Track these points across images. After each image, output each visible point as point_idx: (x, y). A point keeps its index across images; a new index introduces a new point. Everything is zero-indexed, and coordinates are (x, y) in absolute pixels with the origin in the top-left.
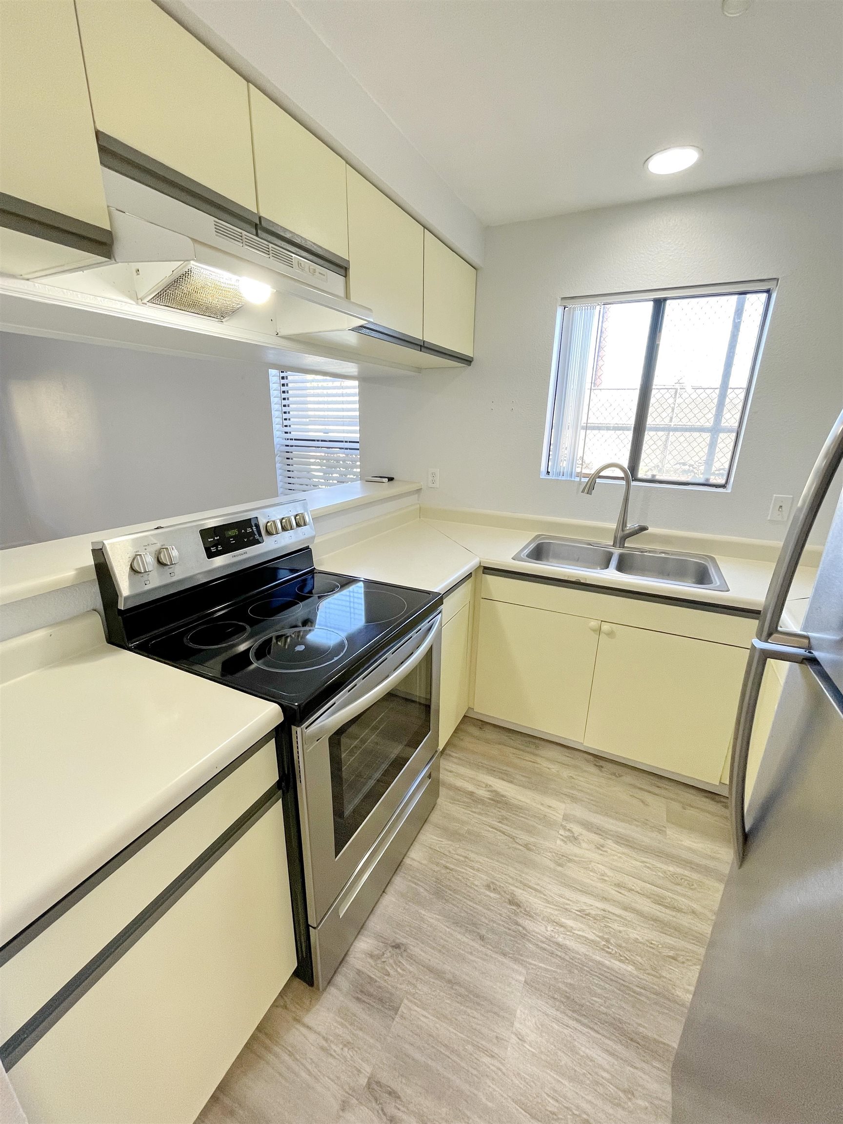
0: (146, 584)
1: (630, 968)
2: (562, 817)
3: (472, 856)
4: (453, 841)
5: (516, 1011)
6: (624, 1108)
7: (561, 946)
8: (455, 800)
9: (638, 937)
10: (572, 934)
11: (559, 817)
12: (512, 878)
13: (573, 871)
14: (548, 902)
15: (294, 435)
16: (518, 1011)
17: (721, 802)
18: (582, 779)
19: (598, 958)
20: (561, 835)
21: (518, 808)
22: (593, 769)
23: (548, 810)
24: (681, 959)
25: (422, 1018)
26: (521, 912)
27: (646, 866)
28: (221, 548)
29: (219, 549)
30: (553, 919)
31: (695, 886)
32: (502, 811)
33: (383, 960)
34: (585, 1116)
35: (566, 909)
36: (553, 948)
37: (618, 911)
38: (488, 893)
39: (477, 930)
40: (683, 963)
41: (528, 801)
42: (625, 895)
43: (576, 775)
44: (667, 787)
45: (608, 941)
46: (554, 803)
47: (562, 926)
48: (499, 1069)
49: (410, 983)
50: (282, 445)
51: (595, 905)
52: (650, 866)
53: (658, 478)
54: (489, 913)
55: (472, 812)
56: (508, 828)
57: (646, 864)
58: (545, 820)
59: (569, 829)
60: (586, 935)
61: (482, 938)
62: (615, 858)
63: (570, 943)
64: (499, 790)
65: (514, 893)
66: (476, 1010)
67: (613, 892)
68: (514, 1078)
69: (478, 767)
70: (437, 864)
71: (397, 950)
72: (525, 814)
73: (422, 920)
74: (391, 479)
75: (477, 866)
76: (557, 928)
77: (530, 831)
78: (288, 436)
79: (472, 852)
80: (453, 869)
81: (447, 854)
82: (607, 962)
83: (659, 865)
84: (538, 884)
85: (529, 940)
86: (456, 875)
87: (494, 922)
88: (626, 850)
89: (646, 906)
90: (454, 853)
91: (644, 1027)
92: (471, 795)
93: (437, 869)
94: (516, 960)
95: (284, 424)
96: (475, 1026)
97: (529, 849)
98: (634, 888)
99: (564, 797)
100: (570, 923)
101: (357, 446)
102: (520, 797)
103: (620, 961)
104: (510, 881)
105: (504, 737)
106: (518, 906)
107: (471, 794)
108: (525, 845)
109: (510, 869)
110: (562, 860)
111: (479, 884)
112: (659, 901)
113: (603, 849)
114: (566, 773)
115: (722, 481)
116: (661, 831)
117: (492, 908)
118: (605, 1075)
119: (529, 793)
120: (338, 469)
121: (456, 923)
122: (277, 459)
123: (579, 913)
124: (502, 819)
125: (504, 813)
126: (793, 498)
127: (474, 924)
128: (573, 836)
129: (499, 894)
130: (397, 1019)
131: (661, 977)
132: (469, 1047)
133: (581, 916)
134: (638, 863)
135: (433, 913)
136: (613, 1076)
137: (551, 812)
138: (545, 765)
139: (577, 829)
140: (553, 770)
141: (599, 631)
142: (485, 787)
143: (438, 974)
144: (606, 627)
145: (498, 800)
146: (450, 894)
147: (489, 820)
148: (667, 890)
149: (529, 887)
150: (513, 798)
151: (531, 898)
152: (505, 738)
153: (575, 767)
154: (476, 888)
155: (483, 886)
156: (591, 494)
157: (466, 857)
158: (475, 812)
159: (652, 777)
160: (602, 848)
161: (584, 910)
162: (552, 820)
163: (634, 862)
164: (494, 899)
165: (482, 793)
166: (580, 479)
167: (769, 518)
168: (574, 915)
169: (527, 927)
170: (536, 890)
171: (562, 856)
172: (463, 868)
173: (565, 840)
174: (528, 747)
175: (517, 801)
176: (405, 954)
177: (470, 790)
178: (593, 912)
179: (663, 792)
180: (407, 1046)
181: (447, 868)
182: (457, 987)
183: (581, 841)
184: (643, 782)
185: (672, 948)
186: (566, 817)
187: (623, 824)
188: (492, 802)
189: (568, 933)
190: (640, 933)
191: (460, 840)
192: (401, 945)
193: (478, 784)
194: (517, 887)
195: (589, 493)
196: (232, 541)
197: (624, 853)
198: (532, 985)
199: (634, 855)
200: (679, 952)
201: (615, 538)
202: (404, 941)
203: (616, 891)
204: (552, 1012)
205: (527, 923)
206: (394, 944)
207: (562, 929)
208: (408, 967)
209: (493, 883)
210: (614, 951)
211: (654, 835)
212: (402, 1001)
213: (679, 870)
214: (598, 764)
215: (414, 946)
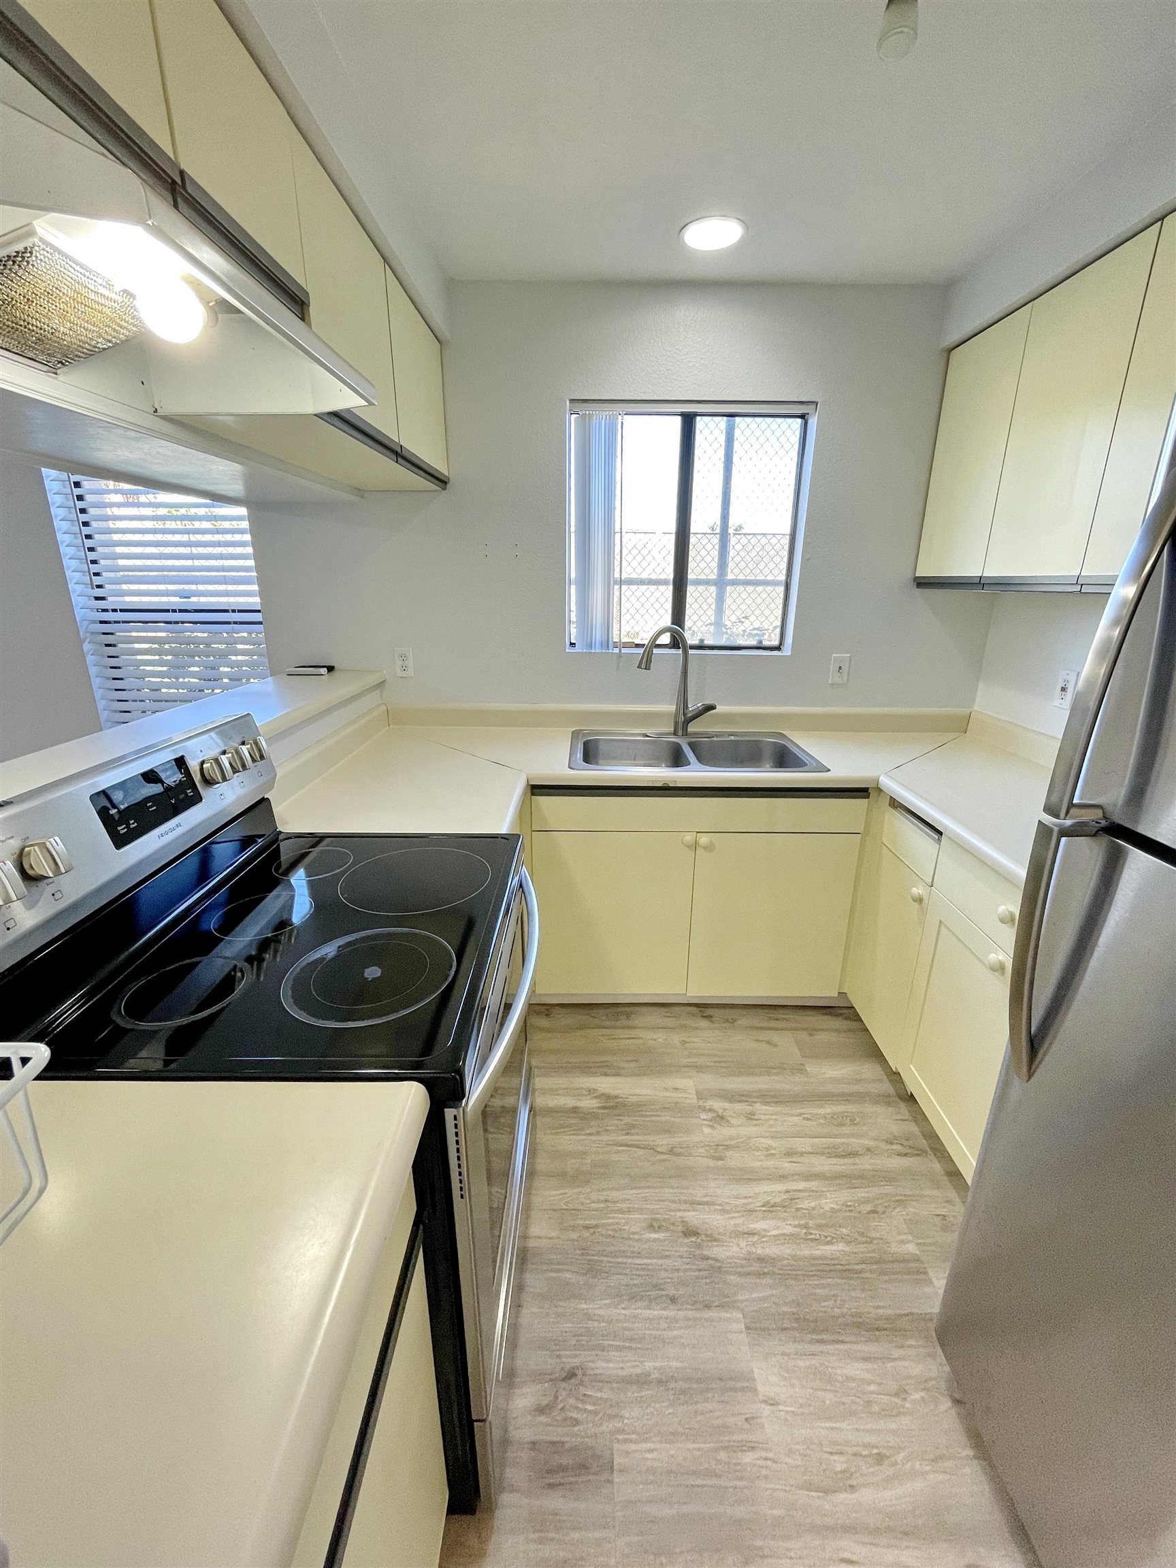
0: (8, 929)
1: (841, 1246)
2: (695, 1096)
3: (614, 1195)
4: (579, 1186)
5: (752, 1372)
6: (904, 1414)
7: (763, 1259)
8: (557, 1128)
9: (833, 1206)
10: (768, 1238)
11: (693, 1099)
12: (674, 1201)
13: (736, 1159)
14: (728, 1212)
15: (112, 601)
16: (756, 1370)
17: (841, 1014)
18: (696, 1040)
19: (806, 1252)
20: (704, 1120)
21: (640, 1105)
22: (703, 1023)
23: (676, 1095)
24: (880, 1209)
25: (648, 1456)
26: (702, 1240)
27: (804, 1119)
28: (136, 824)
29: (132, 826)
30: (740, 1230)
31: (858, 1119)
32: (623, 1118)
33: (560, 1406)
34: (875, 1451)
35: (749, 1211)
36: (756, 1267)
37: (802, 1185)
38: (654, 1236)
39: (663, 1293)
40: (885, 1212)
41: (649, 1092)
42: (800, 1162)
43: (689, 1037)
44: (785, 1016)
45: (806, 1226)
46: (678, 1082)
47: (753, 1234)
48: (766, 1459)
49: (611, 1417)
50: (94, 622)
51: (773, 1190)
52: (809, 1116)
53: (708, 642)
54: (667, 1262)
55: (586, 1135)
56: (641, 1138)
57: (803, 1116)
58: (675, 1107)
59: (710, 1109)
60: (784, 1231)
61: (673, 1300)
62: (772, 1122)
63: (771, 1250)
64: (607, 1091)
65: (685, 1220)
66: (706, 1400)
67: (786, 1165)
68: (787, 1459)
69: (567, 1070)
70: (574, 1228)
71: (573, 1380)
72: (652, 1110)
73: (589, 1317)
74: (331, 669)
75: (624, 1206)
76: (750, 1239)
77: (668, 1130)
78: (102, 605)
79: (612, 1189)
80: (596, 1225)
81: (581, 1207)
82: (817, 1252)
83: (816, 1111)
84: (706, 1196)
85: (727, 1272)
86: (604, 1232)
87: (677, 1270)
88: (778, 1109)
89: (825, 1165)
90: (589, 1202)
91: (882, 1307)
92: (575, 1112)
93: (575, 1236)
94: (722, 1306)
95: (95, 584)
96: (716, 1422)
97: (678, 1155)
98: (804, 1150)
99: (687, 1069)
100: (760, 1225)
101: (257, 617)
102: (638, 1091)
103: (828, 1243)
104: (673, 1206)
105: (581, 1017)
106: (696, 1233)
107: (575, 1110)
108: (669, 1151)
109: (667, 1190)
110: (719, 1150)
111: (638, 1230)
112: (833, 1153)
113: (755, 1117)
114: (676, 1039)
115: (776, 643)
116: (800, 1069)
117: (667, 1253)
118: (872, 1388)
119: (646, 1081)
120: (197, 658)
121: (633, 1297)
122: (87, 646)
123: (764, 1209)
124: (629, 1129)
125: (626, 1120)
126: (850, 657)
127: (657, 1286)
128: (718, 1116)
129: (667, 1230)
130: (616, 1480)
131: (872, 1239)
132: (723, 1455)
133: (769, 1211)
134: (795, 1118)
135: (598, 1300)
136: (880, 1384)
137: (681, 1095)
138: (649, 1037)
139: (718, 1105)
140: (660, 1040)
141: (695, 846)
142: (589, 1094)
143: (642, 1381)
144: (704, 839)
145: (613, 1106)
146: (609, 1262)
147: (613, 1137)
148: (836, 1136)
149: (698, 1204)
150: (630, 1095)
151: (705, 1217)
152: (584, 1017)
153: (683, 1026)
154: (636, 1237)
155: (644, 1230)
156: (649, 669)
157: (606, 1201)
158: (590, 1134)
159: (767, 1011)
160: (753, 1117)
161: (768, 1202)
162: (686, 1105)
163: (789, 1119)
164: (665, 1240)
165: (588, 1103)
166: (620, 650)
167: (830, 682)
168: (760, 1214)
169: (719, 1257)
170: (707, 1203)
171: (717, 1145)
172: (609, 1218)
173: (711, 1124)
174: (617, 1020)
175: (635, 1097)
176: (586, 1379)
177: (570, 1106)
178: (778, 1200)
179: (783, 1024)
180: (647, 1508)
181: (587, 1227)
182: (672, 1385)
183: (729, 1118)
184: (757, 1020)
185: (867, 1201)
186: (700, 1095)
187: (762, 1079)
188: (606, 1111)
189: (764, 1239)
190: (832, 1200)
191: (587, 1182)
192: (575, 1371)
193: (578, 1093)
194: (684, 1210)
195: (648, 668)
196: (151, 807)
197: (777, 1114)
198: (757, 1328)
199: (786, 1110)
200: (876, 1202)
201: (676, 723)
202: (576, 1361)
203: (789, 1162)
204: (791, 1348)
205: (717, 1251)
206: (564, 1375)
207: (756, 1238)
208: (599, 1395)
209: (654, 1219)
210: (818, 1236)
211: (796, 1079)
212: (611, 1449)
213: (838, 1109)
214: (705, 1015)
215: (593, 1361)
